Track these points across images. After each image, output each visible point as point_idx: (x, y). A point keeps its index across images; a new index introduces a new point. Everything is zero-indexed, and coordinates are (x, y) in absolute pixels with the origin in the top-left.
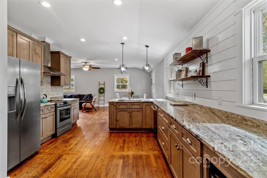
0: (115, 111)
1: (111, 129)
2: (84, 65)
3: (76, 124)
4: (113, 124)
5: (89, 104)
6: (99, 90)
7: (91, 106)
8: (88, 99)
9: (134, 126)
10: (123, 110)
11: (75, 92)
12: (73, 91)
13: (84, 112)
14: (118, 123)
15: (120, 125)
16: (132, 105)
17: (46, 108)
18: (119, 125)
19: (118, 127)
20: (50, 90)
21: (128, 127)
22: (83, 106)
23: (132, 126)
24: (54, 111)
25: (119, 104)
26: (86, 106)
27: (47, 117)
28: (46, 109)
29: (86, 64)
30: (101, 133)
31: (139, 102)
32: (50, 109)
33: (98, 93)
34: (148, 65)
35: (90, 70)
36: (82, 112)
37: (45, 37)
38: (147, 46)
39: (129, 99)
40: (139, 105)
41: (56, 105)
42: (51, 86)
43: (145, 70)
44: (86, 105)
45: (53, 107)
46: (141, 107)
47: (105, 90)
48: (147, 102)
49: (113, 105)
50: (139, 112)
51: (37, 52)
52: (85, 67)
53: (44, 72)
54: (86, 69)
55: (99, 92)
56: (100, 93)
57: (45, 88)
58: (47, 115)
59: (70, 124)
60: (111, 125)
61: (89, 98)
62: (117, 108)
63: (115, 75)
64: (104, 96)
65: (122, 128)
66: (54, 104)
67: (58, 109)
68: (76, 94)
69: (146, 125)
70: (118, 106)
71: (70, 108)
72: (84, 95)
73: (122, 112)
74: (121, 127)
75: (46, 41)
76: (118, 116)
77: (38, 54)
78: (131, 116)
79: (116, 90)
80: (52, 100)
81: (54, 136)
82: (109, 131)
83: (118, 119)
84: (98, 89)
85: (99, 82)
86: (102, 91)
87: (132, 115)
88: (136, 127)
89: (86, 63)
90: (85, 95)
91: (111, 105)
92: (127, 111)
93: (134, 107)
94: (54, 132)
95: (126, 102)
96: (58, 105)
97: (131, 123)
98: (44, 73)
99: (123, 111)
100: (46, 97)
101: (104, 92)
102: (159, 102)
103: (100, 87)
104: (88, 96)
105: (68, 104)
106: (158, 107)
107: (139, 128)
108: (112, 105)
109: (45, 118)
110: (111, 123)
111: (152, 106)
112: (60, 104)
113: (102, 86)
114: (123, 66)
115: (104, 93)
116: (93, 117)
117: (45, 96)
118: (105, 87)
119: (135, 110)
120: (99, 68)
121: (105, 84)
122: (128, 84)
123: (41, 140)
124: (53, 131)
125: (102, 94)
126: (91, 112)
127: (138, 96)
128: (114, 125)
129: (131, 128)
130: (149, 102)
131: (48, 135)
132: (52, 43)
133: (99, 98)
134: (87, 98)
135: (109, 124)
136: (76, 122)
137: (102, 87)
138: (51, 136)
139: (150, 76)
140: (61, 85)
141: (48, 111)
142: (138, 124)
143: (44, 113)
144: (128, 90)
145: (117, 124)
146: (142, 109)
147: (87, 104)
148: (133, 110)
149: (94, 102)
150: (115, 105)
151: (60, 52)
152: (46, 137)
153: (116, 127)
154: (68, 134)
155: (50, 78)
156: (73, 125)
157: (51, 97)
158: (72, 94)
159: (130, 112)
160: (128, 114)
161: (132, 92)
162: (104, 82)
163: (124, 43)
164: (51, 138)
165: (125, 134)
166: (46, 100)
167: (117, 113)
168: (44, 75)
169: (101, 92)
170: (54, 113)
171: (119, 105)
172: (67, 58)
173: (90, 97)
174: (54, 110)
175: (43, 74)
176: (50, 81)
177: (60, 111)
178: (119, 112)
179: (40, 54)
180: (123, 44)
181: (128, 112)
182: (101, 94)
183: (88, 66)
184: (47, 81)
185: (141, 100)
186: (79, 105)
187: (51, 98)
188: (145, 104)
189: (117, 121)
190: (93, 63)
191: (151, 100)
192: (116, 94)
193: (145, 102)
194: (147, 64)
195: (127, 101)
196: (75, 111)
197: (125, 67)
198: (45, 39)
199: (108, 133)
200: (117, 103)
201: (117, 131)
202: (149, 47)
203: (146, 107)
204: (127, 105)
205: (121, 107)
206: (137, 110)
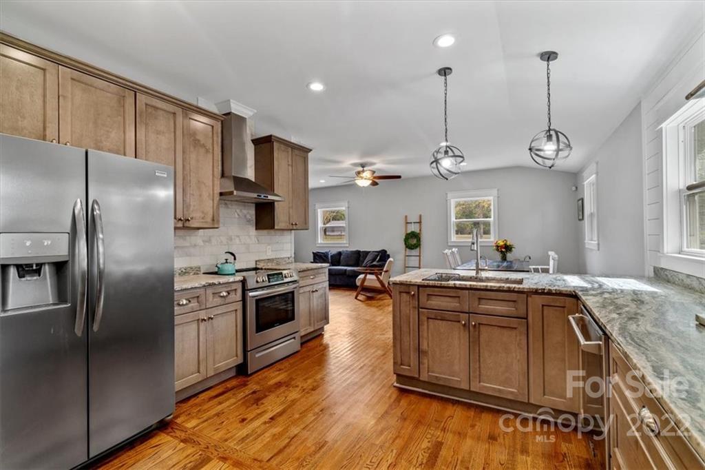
0: (414, 316)
1: (400, 377)
2: (359, 173)
3: (321, 336)
4: (406, 360)
5: (373, 277)
6: (406, 240)
7: (378, 285)
8: (374, 263)
9: (489, 386)
10: (440, 316)
11: (348, 245)
12: (345, 242)
13: (360, 297)
14: (426, 361)
15: (433, 372)
16: (480, 299)
17: (210, 291)
18: (429, 372)
19: (424, 377)
20: (254, 240)
21: (464, 386)
22: (358, 283)
23: (480, 382)
24: (241, 299)
25: (429, 291)
26: (365, 284)
27: (212, 319)
28: (211, 296)
29: (365, 169)
30: (369, 384)
31: (509, 291)
32: (225, 294)
33: (404, 246)
34: (557, 132)
35: (374, 184)
36: (356, 298)
37: (229, 101)
38: (549, 56)
39: (473, 273)
40: (511, 303)
41: (244, 282)
42: (256, 229)
43: (541, 153)
44: (364, 279)
45: (236, 290)
46: (522, 312)
47: (421, 240)
48: (550, 293)
49: (408, 293)
50: (514, 333)
51: (199, 141)
52: (362, 178)
53: (223, 191)
54: (364, 182)
55: (405, 244)
56: (409, 247)
58: (212, 313)
59: (294, 338)
60: (402, 364)
61: (378, 261)
62: (419, 307)
64: (420, 256)
65: (442, 383)
66: (241, 281)
67: (251, 294)
68: (349, 250)
69: (544, 395)
70: (423, 298)
71: (292, 293)
72: (367, 253)
73: (440, 322)
74: (437, 377)
75: (233, 111)
76: (425, 335)
77: (203, 146)
78: (474, 344)
79: (454, 238)
80: (258, 266)
81: (242, 370)
82: (395, 384)
83: (424, 346)
84: (404, 237)
85: (406, 217)
86: (414, 241)
87: (481, 338)
88: (500, 391)
89: (363, 166)
90: (370, 252)
91: (400, 292)
92: (459, 322)
93: (486, 307)
94: (240, 360)
95: (455, 288)
96: (251, 284)
97: (474, 372)
98: (221, 194)
99: (441, 320)
100: (235, 259)
101: (417, 245)
102: (613, 300)
103: (409, 231)
104: (377, 256)
105: (286, 280)
107: (510, 397)
108: (404, 295)
109: (207, 319)
110: (399, 355)
111: (570, 318)
112: (257, 282)
113: (413, 228)
114: (446, 152)
115: (418, 249)
116: (375, 317)
117: (233, 257)
118: (422, 232)
119: (494, 320)
120: (399, 177)
121: (422, 221)
122: (491, 220)
124: (237, 356)
125: (413, 251)
126: (379, 299)
127: (530, 258)
128: (410, 366)
129: (478, 390)
130: (560, 294)
131: (216, 369)
132: (251, 114)
133: (405, 260)
134: (374, 260)
135: (394, 359)
136: (322, 329)
137: (413, 230)
138: (234, 370)
139: (574, 188)
140: (276, 227)
141: (218, 301)
142: (507, 382)
143: (204, 307)
144: (492, 239)
145: (423, 364)
146: (526, 318)
147: (369, 277)
148: (484, 319)
149: (386, 271)
150: (414, 295)
151: (271, 136)
152: (211, 373)
153: (417, 376)
154: (280, 370)
155: (254, 209)
156: (304, 340)
157: (257, 259)
158: (341, 250)
159: (471, 328)
160: (464, 335)
161: (505, 244)
162: (420, 216)
163: (450, 69)
164: (233, 373)
165: (450, 410)
166: (229, 268)
167: (423, 325)
168: (220, 199)
169: (411, 245)
170: (239, 306)
171: (428, 295)
172: (296, 152)
173: (383, 256)
174: (239, 296)
175: (217, 197)
176: (254, 217)
177: (257, 301)
178: (428, 322)
179: (209, 146)
180: (445, 72)
181: (464, 325)
182: (412, 249)
183: (367, 174)
184: (245, 216)
185: (520, 282)
186: (328, 282)
187: (256, 261)
188: (538, 301)
189: (420, 352)
190: (382, 165)
191: (573, 282)
192: (446, 251)
193: (536, 292)
194: (549, 130)
195: (458, 283)
196: (315, 300)
197: (456, 154)
198: (230, 105)
199: (393, 389)
200: (420, 289)
201: (423, 389)
202: (556, 58)
203: (545, 312)
204: (459, 297)
205: (436, 302)
206: (505, 322)
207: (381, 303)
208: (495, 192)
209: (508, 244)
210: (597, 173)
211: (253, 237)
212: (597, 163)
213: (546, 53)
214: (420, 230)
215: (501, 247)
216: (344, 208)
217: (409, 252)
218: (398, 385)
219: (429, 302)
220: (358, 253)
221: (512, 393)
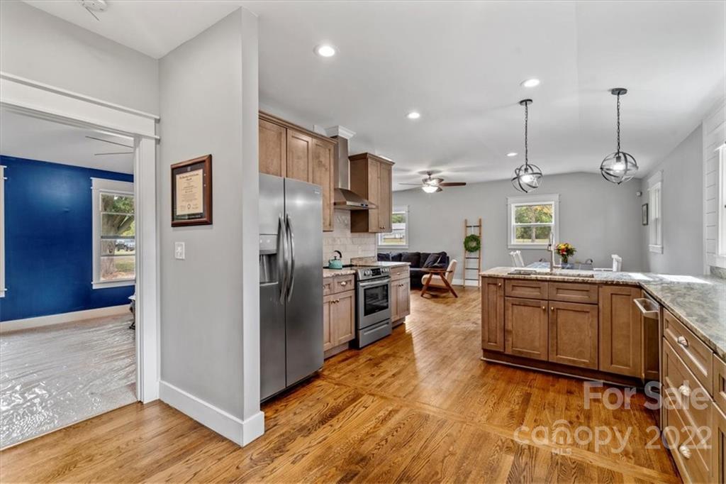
0: (500, 303)
1: (487, 352)
2: (425, 180)
3: (403, 324)
4: (492, 338)
5: (439, 277)
6: (466, 243)
7: (442, 284)
8: (436, 264)
9: (565, 358)
10: (524, 302)
11: (407, 247)
12: (404, 244)
13: (425, 295)
14: (510, 339)
15: (517, 347)
16: (558, 289)
17: (336, 281)
18: (512, 347)
19: (509, 351)
20: (350, 241)
21: (544, 358)
22: (424, 283)
23: (557, 355)
24: (353, 288)
25: (514, 283)
26: (431, 283)
27: (338, 301)
28: (336, 284)
29: (432, 176)
30: (460, 358)
31: (584, 282)
32: (344, 283)
33: (464, 249)
34: (624, 154)
35: (440, 190)
36: (422, 296)
37: (338, 127)
38: (619, 92)
39: (548, 270)
40: (584, 292)
41: (356, 275)
42: (352, 232)
43: (611, 173)
44: (429, 279)
45: (351, 281)
46: (594, 299)
47: (481, 243)
48: (618, 284)
49: (496, 284)
50: (587, 316)
51: (321, 162)
52: (429, 185)
53: (336, 201)
54: (430, 189)
55: (465, 247)
56: (469, 249)
57: (339, 238)
58: (338, 297)
59: (388, 323)
60: (489, 342)
61: (439, 263)
62: (505, 296)
63: (510, 200)
64: (479, 258)
65: (523, 356)
66: (354, 274)
67: (361, 284)
68: (409, 252)
69: (612, 363)
70: (508, 289)
71: (387, 285)
72: (427, 255)
73: (523, 308)
74: (519, 351)
75: (340, 135)
76: (510, 318)
77: (324, 166)
78: (553, 325)
79: (515, 241)
80: (353, 264)
81: (354, 344)
82: (482, 358)
83: (509, 326)
84: (464, 240)
86: (474, 244)
87: (559, 320)
88: (574, 361)
89: (429, 174)
90: (429, 254)
91: (489, 284)
92: (539, 307)
93: (562, 295)
94: (353, 337)
95: (537, 280)
96: (361, 277)
97: (552, 347)
98: (335, 204)
99: (524, 306)
100: (341, 257)
101: (477, 248)
102: (670, 288)
103: (469, 235)
104: (438, 258)
105: (382, 275)
106: (662, 306)
107: (582, 366)
108: (492, 286)
109: (334, 302)
110: (487, 334)
111: (635, 300)
112: (365, 275)
113: (473, 231)
114: (526, 170)
115: (478, 252)
116: (446, 311)
117: (339, 255)
118: (482, 235)
119: (569, 306)
120: (464, 184)
121: (482, 224)
122: (552, 224)
123: (325, 350)
124: (351, 333)
125: (472, 253)
126: (444, 297)
127: (592, 261)
128: (496, 343)
129: (555, 361)
130: (626, 285)
131: (340, 341)
132: (352, 136)
133: (465, 262)
134: (435, 262)
135: (483, 337)
136: (404, 319)
137: (473, 233)
138: (347, 345)
139: (638, 194)
140: (370, 231)
141: (341, 289)
142: (580, 354)
143: (332, 292)
144: (555, 241)
145: (508, 341)
146: (597, 304)
147: (434, 276)
148: (561, 305)
149: (451, 272)
150: (501, 286)
151: (366, 154)
152: (337, 344)
153: (502, 350)
154: (382, 346)
155: (350, 215)
156: (394, 325)
157: (352, 257)
158: (401, 252)
159: (550, 312)
160: (544, 317)
161: (567, 248)
162: (480, 221)
163: (531, 100)
164: (346, 347)
165: (532, 376)
166: (339, 263)
167: (508, 310)
168: (335, 209)
169: (472, 248)
170: (352, 293)
171: (513, 286)
172: (384, 166)
173: (443, 259)
174: (352, 286)
175: (332, 207)
176: (350, 222)
177: (365, 290)
178: (512, 307)
179: (327, 165)
180: (526, 102)
181: (544, 310)
182: (472, 251)
183: (434, 182)
184: (344, 222)
185: (592, 276)
186: (409, 279)
187: (351, 259)
188: (609, 290)
189: (505, 331)
190: (446, 172)
191: (637, 277)
192: (512, 253)
193: (606, 283)
194: (618, 153)
195: (539, 277)
196: (401, 293)
197: (535, 172)
198: (338, 130)
199: (480, 362)
200: (506, 281)
201: (507, 362)
202: (625, 93)
203: (614, 299)
204: (539, 288)
205: (520, 292)
206: (579, 307)
207: (447, 300)
208: (557, 197)
209: (570, 247)
210: (662, 181)
211: (349, 239)
212: (663, 171)
213: (617, 89)
214: (480, 234)
215: (563, 250)
216: (404, 212)
217: (468, 254)
218: (485, 359)
219: (514, 292)
220: (418, 255)
221: (584, 363)
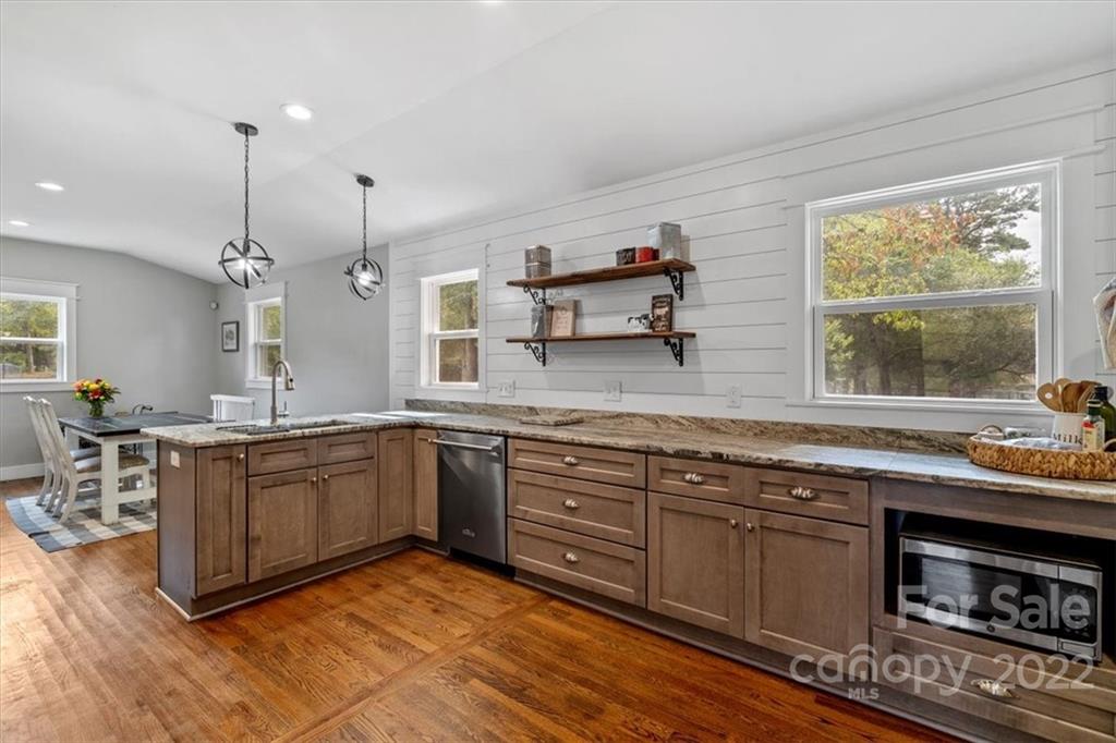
0: (239, 490)
1: (203, 601)
4: (223, 566)
9: (339, 546)
10: (281, 479)
14: (258, 552)
15: (267, 563)
16: (330, 446)
18: (262, 565)
19: (255, 576)
21: (311, 560)
23: (330, 546)
25: (264, 448)
38: (365, 181)
39: (269, 423)
40: (361, 445)
48: (393, 427)
49: (228, 458)
50: (363, 476)
60: (216, 575)
62: (247, 476)
65: (281, 572)
69: (388, 529)
70: (255, 462)
73: (279, 488)
74: (274, 567)
76: (257, 514)
78: (323, 503)
82: (189, 619)
83: (257, 529)
87: (331, 494)
88: (351, 545)
91: (214, 460)
92: (305, 481)
93: (336, 454)
95: (303, 437)
97: (323, 536)
99: (282, 485)
106: (505, 436)
107: (359, 547)
108: (221, 463)
110: (209, 562)
119: (344, 468)
122: (58, 340)
128: (230, 571)
129: (327, 557)
130: (401, 427)
139: (214, 306)
142: (356, 533)
144: (62, 378)
145: (254, 557)
148: (335, 470)
150: (239, 460)
153: (241, 581)
159: (321, 484)
160: (312, 495)
161: (100, 387)
163: (254, 128)
167: (253, 500)
171: (263, 454)
178: (261, 493)
180: (246, 129)
181: (313, 483)
188: (385, 436)
189: (250, 542)
193: (385, 428)
195: (307, 431)
200: (250, 448)
202: (374, 187)
204: (305, 449)
205: (274, 463)
206: (354, 466)
208: (72, 290)
210: (285, 296)
213: (362, 176)
215: (95, 392)
218: (198, 617)
219: (263, 464)
